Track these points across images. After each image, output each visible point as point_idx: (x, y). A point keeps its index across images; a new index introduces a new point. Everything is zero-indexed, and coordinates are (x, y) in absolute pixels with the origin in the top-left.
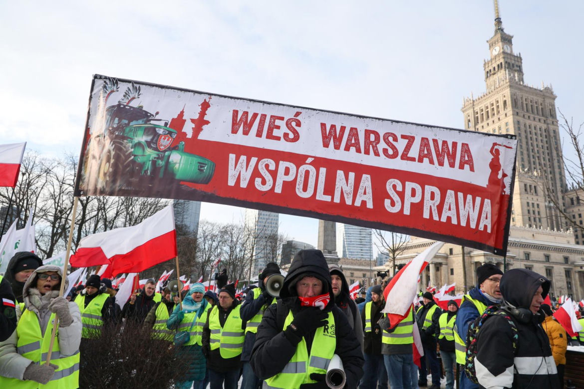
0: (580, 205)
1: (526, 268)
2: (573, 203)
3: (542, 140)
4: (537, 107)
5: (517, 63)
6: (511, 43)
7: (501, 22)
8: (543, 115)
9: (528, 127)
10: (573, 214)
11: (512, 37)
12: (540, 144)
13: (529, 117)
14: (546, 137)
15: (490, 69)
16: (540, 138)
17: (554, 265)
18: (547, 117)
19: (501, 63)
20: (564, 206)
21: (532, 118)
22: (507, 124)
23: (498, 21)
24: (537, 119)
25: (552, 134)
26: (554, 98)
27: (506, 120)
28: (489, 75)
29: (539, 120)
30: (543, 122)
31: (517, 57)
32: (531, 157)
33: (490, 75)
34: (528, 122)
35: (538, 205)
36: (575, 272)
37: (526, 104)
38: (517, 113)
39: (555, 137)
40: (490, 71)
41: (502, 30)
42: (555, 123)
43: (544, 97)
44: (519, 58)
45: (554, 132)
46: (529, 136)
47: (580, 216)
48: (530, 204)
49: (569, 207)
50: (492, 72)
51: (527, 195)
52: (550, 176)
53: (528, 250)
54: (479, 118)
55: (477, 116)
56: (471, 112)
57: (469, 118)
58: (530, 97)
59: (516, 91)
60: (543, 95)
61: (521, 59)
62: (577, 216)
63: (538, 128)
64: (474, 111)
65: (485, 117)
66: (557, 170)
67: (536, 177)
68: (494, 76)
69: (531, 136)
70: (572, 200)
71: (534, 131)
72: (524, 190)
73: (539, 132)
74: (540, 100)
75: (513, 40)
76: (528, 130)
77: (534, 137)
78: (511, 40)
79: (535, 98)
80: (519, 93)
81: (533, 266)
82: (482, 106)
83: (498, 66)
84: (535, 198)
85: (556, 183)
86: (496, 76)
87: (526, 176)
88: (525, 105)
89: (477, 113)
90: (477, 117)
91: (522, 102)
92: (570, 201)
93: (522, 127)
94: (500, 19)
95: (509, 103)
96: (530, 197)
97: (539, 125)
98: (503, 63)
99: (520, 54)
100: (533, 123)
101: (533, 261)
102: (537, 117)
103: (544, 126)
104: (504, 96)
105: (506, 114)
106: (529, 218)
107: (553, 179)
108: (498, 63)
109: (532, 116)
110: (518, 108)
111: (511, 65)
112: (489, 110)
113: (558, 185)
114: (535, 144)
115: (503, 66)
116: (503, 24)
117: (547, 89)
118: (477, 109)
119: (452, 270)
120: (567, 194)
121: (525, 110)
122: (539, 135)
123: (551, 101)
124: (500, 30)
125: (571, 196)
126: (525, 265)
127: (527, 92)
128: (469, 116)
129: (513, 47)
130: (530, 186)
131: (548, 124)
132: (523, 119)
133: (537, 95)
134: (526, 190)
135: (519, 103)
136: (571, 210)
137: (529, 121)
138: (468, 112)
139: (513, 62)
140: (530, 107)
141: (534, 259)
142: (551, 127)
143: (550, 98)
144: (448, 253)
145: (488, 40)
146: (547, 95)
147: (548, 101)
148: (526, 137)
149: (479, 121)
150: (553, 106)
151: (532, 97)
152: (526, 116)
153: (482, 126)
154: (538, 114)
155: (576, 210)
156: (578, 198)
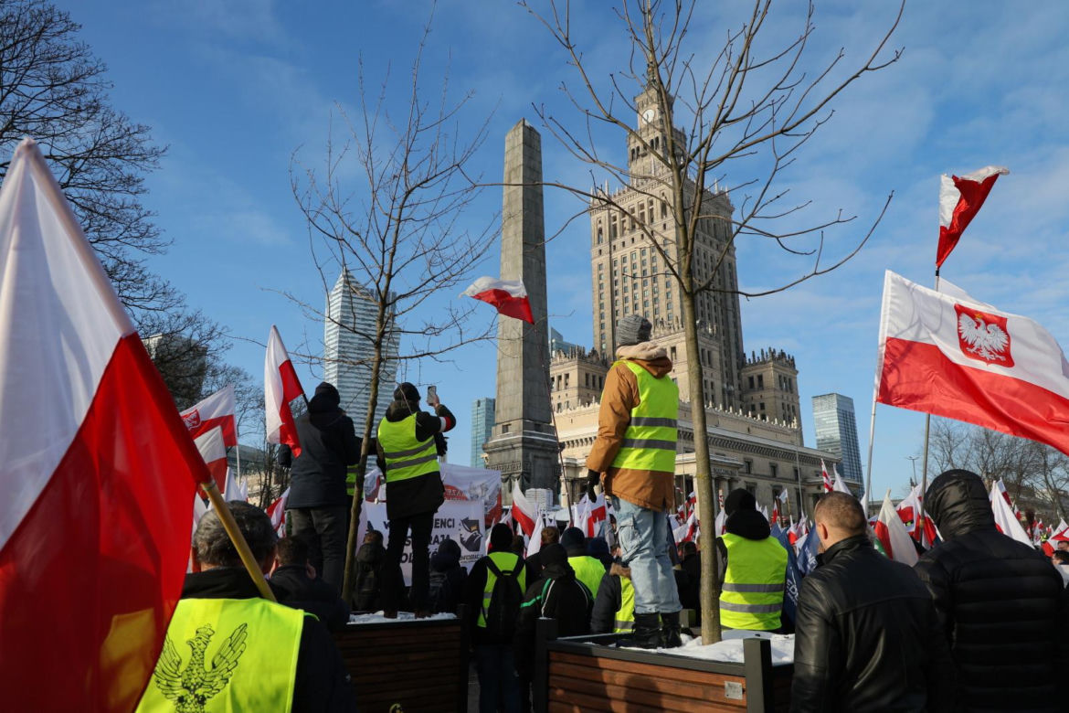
0: (763, 389)
1: (747, 487)
2: (752, 386)
4: (708, 221)
5: (679, 144)
6: (672, 107)
8: (716, 237)
9: (696, 252)
10: (753, 403)
14: (719, 273)
15: (637, 145)
16: (710, 273)
17: (782, 484)
18: (720, 240)
19: (657, 139)
20: (740, 389)
25: (727, 270)
26: (730, 210)
27: (663, 235)
28: (635, 156)
29: (711, 243)
30: (715, 247)
31: (680, 133)
33: (638, 156)
35: (712, 384)
36: (809, 495)
39: (731, 275)
40: (638, 148)
42: (731, 251)
43: (718, 206)
44: (682, 136)
45: (730, 265)
46: (697, 267)
49: (748, 392)
50: (641, 152)
53: (748, 455)
54: (618, 227)
55: (614, 223)
56: (604, 215)
57: (600, 226)
60: (717, 203)
64: (609, 215)
65: (628, 227)
66: (732, 329)
67: (711, 336)
68: (645, 158)
69: (699, 267)
70: (751, 379)
74: (713, 211)
76: (696, 257)
79: (706, 206)
81: (755, 484)
83: (652, 141)
85: (730, 351)
89: (615, 219)
90: (615, 226)
92: (747, 381)
98: (660, 139)
101: (757, 476)
103: (717, 255)
104: (664, 194)
105: (665, 225)
108: (652, 137)
109: (701, 234)
113: (734, 354)
115: (660, 143)
117: (723, 195)
118: (615, 211)
120: (744, 369)
122: (710, 268)
123: (727, 214)
125: (750, 374)
126: (746, 482)
128: (600, 222)
131: (722, 252)
133: (708, 200)
136: (749, 396)
137: (697, 243)
138: (598, 215)
141: (758, 472)
142: (726, 258)
143: (725, 209)
146: (723, 203)
147: (722, 214)
149: (618, 234)
150: (729, 223)
153: (624, 243)
154: (709, 233)
155: (756, 396)
156: (760, 378)
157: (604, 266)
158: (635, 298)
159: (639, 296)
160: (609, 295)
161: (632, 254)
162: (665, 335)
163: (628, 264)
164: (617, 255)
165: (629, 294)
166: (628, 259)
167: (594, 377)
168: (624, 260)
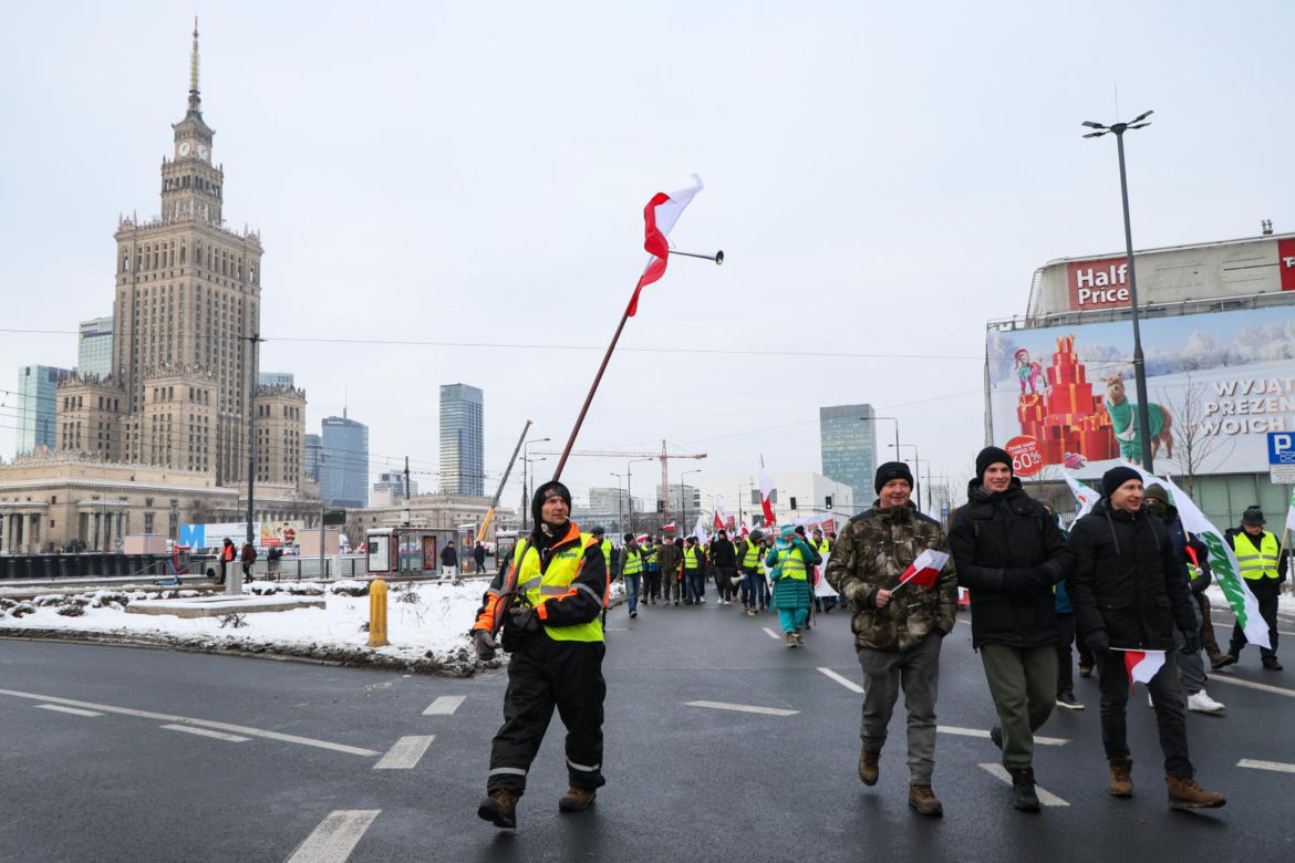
0: (269, 418)
2: (261, 413)
3: (232, 317)
4: (232, 264)
5: (214, 182)
6: (211, 142)
7: (199, 100)
8: (240, 278)
9: (213, 294)
10: (260, 428)
11: (214, 133)
12: (229, 323)
13: (217, 279)
14: (239, 313)
15: (170, 178)
16: (229, 314)
18: (244, 282)
19: (189, 177)
21: (221, 282)
22: (182, 286)
23: (195, 98)
24: (229, 284)
25: (249, 309)
26: (260, 253)
27: (181, 279)
28: (167, 189)
29: (233, 285)
30: (238, 289)
31: (216, 170)
32: (212, 341)
33: (170, 191)
34: (214, 288)
35: (206, 418)
37: (216, 258)
38: (199, 272)
39: (253, 314)
40: (171, 182)
41: (199, 116)
42: (255, 292)
43: (245, 249)
44: (219, 174)
45: (253, 305)
46: (214, 309)
47: (267, 432)
48: (195, 418)
49: (257, 419)
50: (174, 186)
51: (192, 405)
52: (236, 371)
53: (151, 496)
54: (143, 260)
55: (139, 255)
56: (130, 244)
57: (126, 254)
58: (224, 247)
59: (202, 236)
60: (245, 247)
61: (222, 176)
62: (264, 432)
63: (229, 297)
64: (135, 246)
65: (152, 263)
66: (248, 363)
68: (176, 193)
70: (261, 408)
71: (221, 302)
72: (188, 396)
73: (229, 304)
74: (239, 254)
75: (214, 137)
76: (213, 300)
77: (221, 311)
78: (211, 138)
79: (231, 250)
80: (206, 241)
82: (150, 241)
83: (184, 179)
84: (203, 408)
85: (244, 383)
86: (177, 196)
87: (194, 376)
88: (213, 260)
89: (140, 251)
90: (140, 257)
91: (209, 255)
92: (258, 408)
93: (204, 295)
94: (199, 93)
95: (188, 254)
96: (196, 406)
97: (231, 293)
98: (192, 178)
99: (221, 166)
100: (222, 290)
102: (230, 281)
103: (238, 296)
104: (184, 241)
105: (182, 271)
106: (191, 437)
107: (241, 376)
108: (185, 174)
109: (222, 278)
110: (201, 264)
111: (204, 184)
112: (160, 252)
113: (247, 385)
114: (221, 321)
115: (191, 182)
116: (202, 103)
117: (252, 237)
118: (141, 243)
119: (53, 522)
120: (256, 399)
121: (213, 269)
122: (229, 309)
123: (255, 257)
124: (194, 114)
125: (261, 403)
127: (219, 239)
128: (126, 250)
129: (213, 149)
130: (199, 391)
131: (245, 293)
132: (207, 282)
133: (234, 244)
134: (191, 396)
135: (204, 258)
136: (258, 422)
137: (218, 286)
138: (125, 243)
139: (209, 179)
140: (221, 264)
142: (250, 298)
143: (253, 251)
144: (51, 501)
145: (175, 124)
146: (250, 247)
147: (250, 257)
148: (209, 311)
149: (143, 266)
150: (257, 264)
151: (227, 247)
152: (213, 279)
153: (146, 277)
154: (232, 276)
155: (263, 422)
156: (268, 407)
157: (127, 296)
158: (153, 331)
159: (157, 330)
160: (130, 324)
161: (154, 290)
162: (166, 376)
163: (149, 298)
164: (141, 287)
165: (148, 326)
166: (150, 293)
167: (109, 401)
168: (146, 293)
